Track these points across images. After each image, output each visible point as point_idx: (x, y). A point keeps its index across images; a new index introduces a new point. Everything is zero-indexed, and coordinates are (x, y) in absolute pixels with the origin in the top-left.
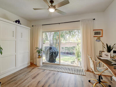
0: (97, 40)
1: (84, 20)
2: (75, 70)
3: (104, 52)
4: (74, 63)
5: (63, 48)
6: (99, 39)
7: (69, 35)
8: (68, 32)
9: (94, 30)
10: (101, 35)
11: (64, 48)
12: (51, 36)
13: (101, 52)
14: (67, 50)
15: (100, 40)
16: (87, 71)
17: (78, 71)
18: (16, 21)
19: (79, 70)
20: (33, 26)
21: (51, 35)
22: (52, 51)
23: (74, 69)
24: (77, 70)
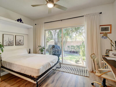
0: (103, 37)
1: (89, 14)
2: (78, 71)
3: (112, 50)
4: (79, 62)
5: (68, 47)
6: (105, 36)
7: (75, 33)
8: (74, 30)
9: (100, 26)
10: (109, 32)
11: (70, 46)
12: (56, 35)
13: (108, 51)
14: (73, 48)
15: (107, 37)
16: (91, 72)
17: (81, 72)
18: (18, 20)
19: (83, 71)
20: (36, 24)
21: (55, 33)
22: (55, 50)
23: (77, 69)
24: (80, 70)
